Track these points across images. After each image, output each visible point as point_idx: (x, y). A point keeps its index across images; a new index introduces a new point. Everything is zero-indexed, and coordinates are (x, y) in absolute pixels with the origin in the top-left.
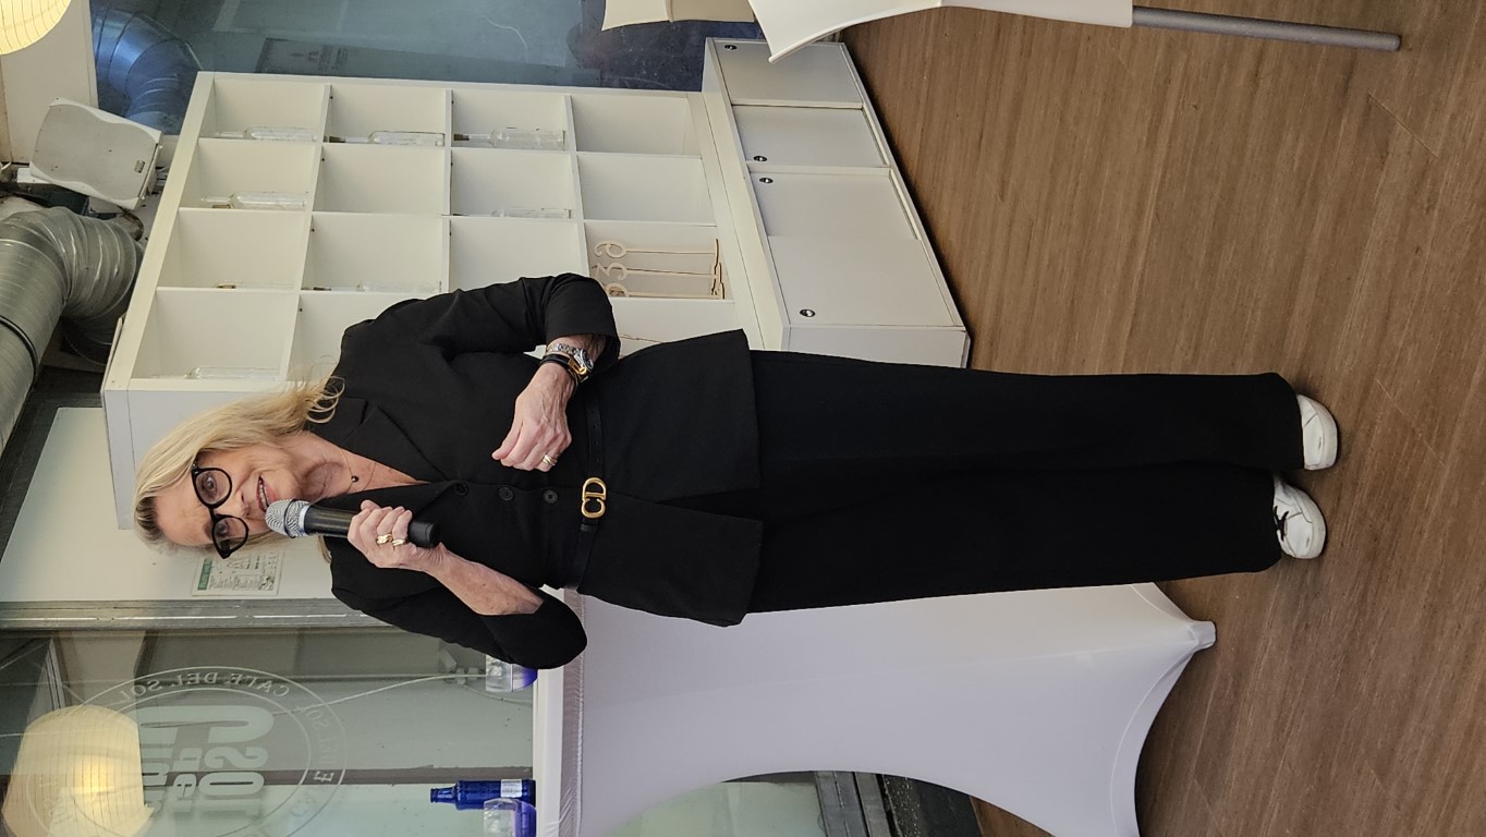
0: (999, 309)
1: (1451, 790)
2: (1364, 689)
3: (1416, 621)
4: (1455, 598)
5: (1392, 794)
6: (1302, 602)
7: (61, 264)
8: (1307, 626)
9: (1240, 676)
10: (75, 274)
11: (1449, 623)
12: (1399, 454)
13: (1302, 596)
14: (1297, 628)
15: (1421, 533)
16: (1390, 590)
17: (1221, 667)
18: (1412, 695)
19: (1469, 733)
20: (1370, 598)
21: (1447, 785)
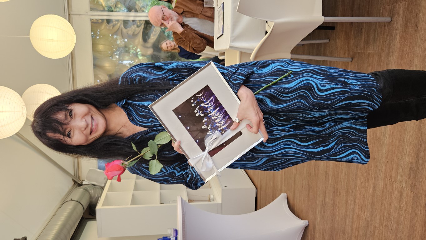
0: (261, 182)
1: (357, 230)
2: (337, 218)
3: (344, 200)
4: (350, 192)
5: (346, 237)
6: (323, 207)
7: (90, 193)
8: (325, 212)
9: (314, 228)
10: (92, 196)
11: (350, 197)
12: (335, 170)
13: (323, 206)
14: (323, 213)
15: (342, 183)
16: (338, 197)
17: (310, 228)
18: (346, 214)
19: (358, 217)
20: (335, 200)
21: (356, 230)
